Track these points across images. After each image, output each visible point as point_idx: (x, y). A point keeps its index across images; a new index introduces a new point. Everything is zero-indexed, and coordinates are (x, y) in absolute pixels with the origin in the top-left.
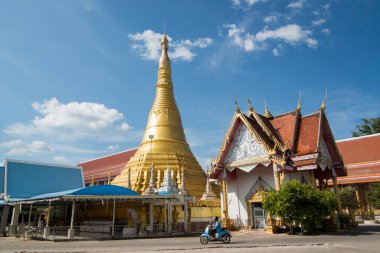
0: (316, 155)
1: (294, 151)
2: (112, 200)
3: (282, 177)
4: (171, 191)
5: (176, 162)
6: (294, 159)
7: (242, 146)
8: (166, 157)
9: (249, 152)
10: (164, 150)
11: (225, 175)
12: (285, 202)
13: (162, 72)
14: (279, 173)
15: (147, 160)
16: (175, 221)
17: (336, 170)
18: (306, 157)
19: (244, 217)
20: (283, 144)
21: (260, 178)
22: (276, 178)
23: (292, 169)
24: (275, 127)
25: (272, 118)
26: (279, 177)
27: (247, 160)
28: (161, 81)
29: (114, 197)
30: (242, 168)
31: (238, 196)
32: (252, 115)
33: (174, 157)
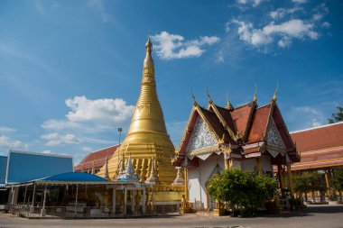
0: (261, 144)
1: (246, 140)
2: (75, 186)
3: (231, 164)
4: (129, 177)
5: (154, 151)
6: (244, 148)
7: (200, 137)
8: (146, 146)
9: (205, 142)
10: (144, 141)
11: (186, 163)
12: (225, 188)
13: (146, 71)
14: (228, 160)
15: (129, 150)
16: (137, 204)
17: (290, 156)
18: (255, 145)
19: (205, 200)
20: (235, 134)
21: (218, 166)
22: (226, 165)
23: (240, 157)
24: (234, 118)
25: (232, 110)
26: (228, 164)
27: (204, 149)
28: (145, 79)
29: (77, 183)
30: (200, 157)
31: (200, 181)
32: (211, 108)
33: (153, 146)
